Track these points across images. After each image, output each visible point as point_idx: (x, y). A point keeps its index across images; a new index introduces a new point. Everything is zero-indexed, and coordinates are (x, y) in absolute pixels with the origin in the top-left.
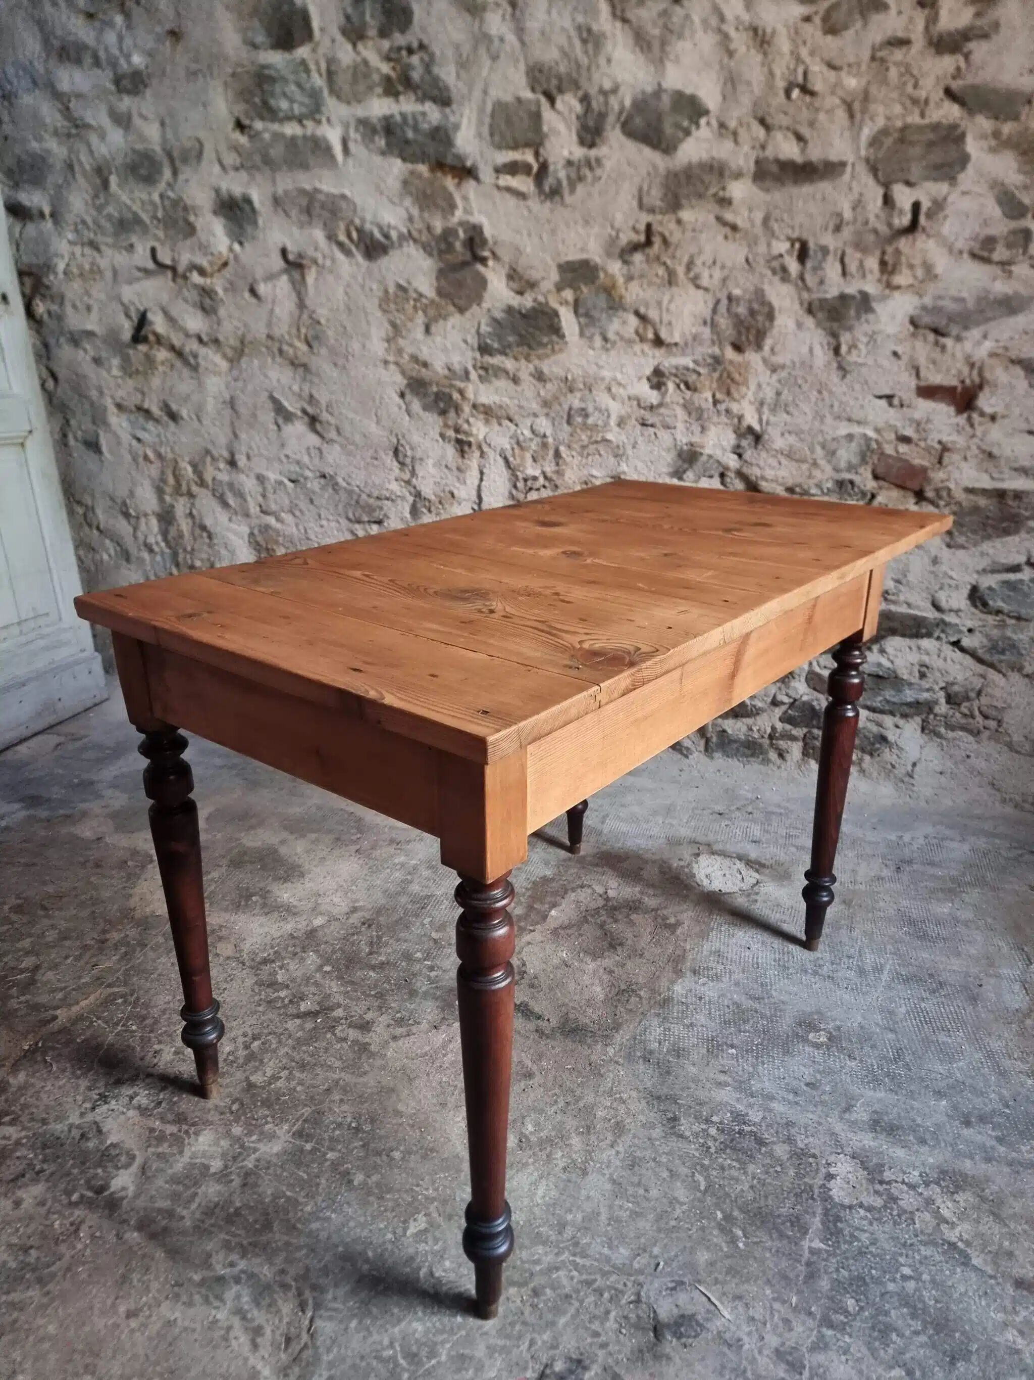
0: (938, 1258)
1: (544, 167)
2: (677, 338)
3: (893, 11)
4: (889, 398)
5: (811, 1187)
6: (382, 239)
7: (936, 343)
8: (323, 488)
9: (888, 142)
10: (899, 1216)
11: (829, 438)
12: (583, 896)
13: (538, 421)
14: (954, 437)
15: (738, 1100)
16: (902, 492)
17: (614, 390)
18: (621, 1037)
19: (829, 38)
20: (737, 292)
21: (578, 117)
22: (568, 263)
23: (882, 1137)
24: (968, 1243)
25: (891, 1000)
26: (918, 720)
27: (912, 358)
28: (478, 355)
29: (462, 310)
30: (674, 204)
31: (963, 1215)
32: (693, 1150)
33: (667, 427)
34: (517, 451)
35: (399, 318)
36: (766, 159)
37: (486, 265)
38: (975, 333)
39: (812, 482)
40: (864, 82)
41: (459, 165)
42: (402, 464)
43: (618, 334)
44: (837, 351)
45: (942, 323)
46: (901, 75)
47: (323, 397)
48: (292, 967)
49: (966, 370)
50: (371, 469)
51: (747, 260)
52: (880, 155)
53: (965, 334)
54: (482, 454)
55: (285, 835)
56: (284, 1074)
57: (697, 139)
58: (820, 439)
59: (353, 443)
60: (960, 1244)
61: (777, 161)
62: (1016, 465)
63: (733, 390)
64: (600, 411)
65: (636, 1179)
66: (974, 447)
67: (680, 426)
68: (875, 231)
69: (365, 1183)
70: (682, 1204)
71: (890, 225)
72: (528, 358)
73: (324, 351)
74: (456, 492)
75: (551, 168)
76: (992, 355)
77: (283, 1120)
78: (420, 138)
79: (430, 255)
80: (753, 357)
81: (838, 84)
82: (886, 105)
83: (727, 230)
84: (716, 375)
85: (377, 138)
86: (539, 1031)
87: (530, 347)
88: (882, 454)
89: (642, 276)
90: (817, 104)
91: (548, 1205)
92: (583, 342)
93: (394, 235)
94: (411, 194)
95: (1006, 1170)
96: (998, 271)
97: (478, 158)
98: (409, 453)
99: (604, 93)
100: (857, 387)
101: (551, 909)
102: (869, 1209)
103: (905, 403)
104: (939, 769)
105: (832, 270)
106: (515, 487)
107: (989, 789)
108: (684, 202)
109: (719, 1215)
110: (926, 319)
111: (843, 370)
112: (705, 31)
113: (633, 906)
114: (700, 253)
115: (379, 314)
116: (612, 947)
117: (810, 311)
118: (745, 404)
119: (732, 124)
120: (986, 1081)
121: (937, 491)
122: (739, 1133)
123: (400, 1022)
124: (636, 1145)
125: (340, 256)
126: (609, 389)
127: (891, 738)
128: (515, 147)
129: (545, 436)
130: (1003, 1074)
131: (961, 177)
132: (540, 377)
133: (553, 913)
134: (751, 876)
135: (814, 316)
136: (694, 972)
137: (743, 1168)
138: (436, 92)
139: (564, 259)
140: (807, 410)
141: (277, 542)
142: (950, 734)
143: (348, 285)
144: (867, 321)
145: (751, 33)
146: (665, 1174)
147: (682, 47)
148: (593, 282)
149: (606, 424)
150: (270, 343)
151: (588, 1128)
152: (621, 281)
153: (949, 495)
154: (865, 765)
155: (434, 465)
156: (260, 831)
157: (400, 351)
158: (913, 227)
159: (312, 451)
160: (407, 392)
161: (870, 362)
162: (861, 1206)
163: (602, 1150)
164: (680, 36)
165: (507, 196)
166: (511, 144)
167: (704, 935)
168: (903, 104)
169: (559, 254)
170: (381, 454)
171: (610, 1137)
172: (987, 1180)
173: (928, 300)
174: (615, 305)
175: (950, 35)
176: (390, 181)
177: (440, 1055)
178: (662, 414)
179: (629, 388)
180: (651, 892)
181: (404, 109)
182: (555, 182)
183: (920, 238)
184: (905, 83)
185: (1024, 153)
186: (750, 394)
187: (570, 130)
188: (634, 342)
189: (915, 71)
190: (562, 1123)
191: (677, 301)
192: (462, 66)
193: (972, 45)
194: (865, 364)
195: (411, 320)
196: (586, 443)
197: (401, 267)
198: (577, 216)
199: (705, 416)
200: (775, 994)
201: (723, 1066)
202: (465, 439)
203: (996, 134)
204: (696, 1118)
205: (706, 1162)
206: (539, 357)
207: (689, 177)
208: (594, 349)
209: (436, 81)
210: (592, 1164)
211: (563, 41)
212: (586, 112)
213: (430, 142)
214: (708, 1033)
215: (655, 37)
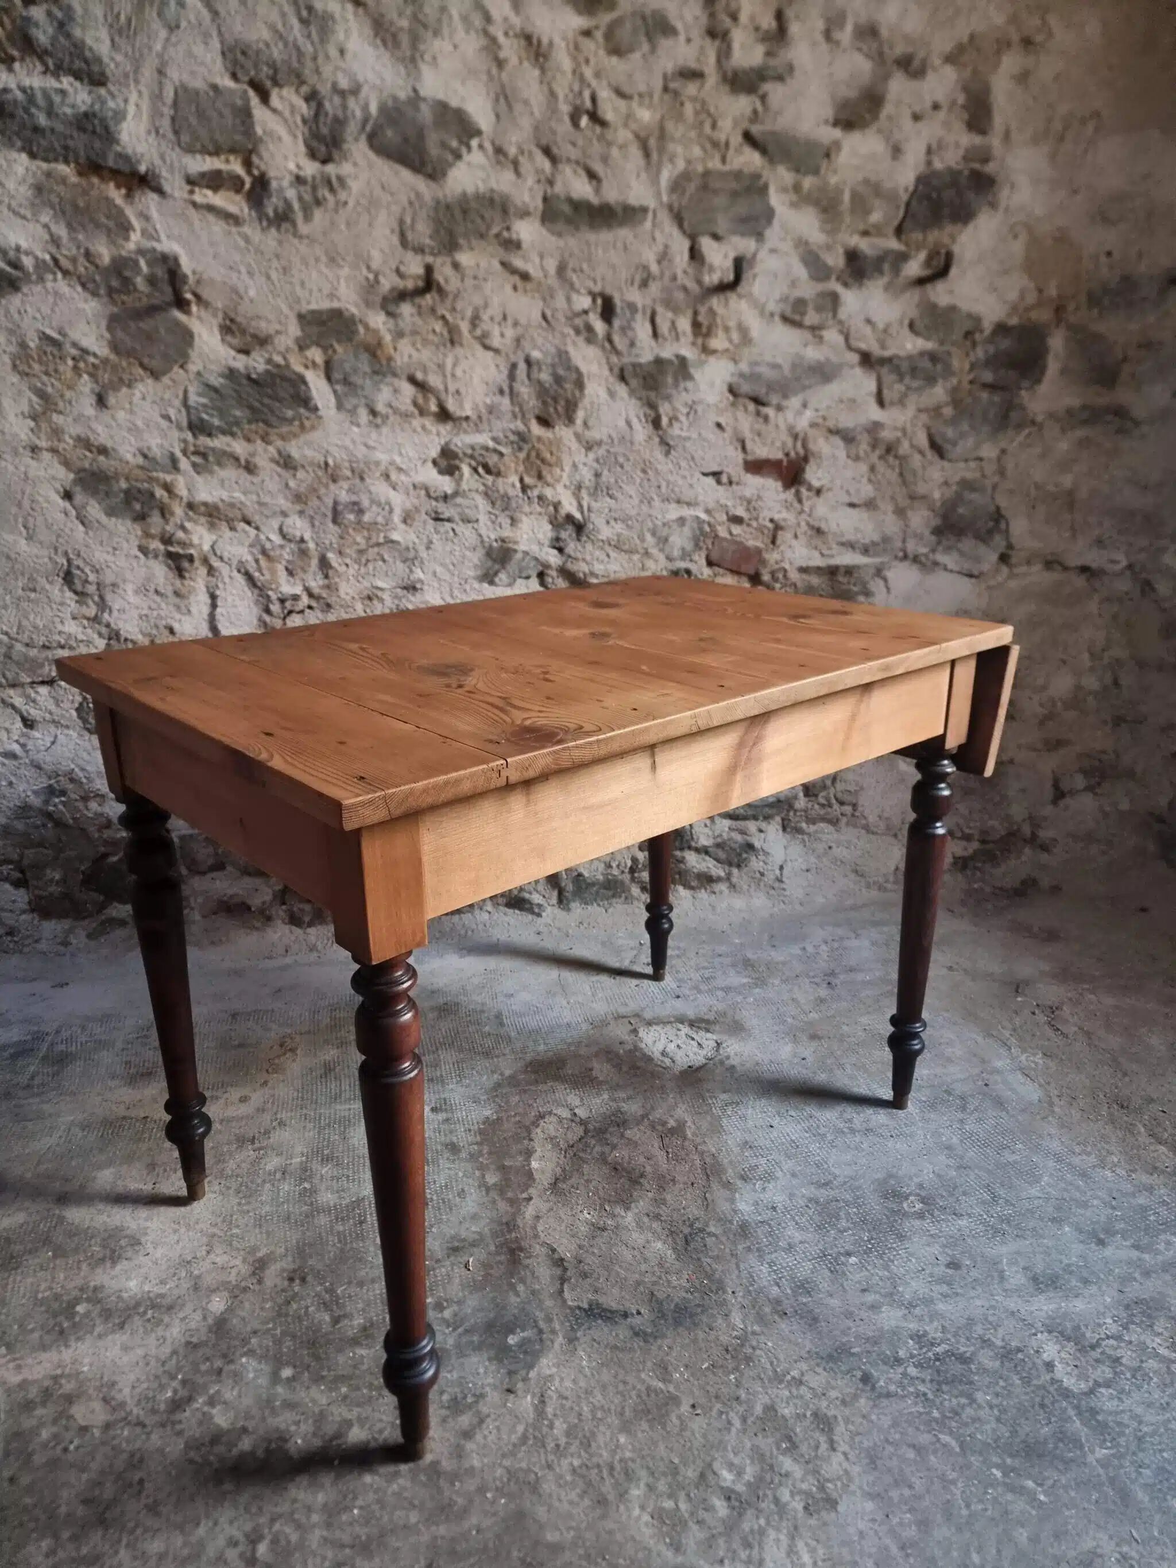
1: (262, 183)
2: (469, 412)
3: (682, 38)
4: (716, 475)
5: (1044, 1388)
6: (8, 269)
7: (758, 413)
9: (692, 188)
11: (658, 523)
12: (550, 1126)
13: (289, 521)
14: (784, 514)
15: (904, 1318)
16: (736, 578)
17: (394, 477)
18: (736, 1299)
19: (614, 60)
20: (536, 354)
21: (305, 121)
22: (311, 312)
23: (1053, 1294)
26: (778, 819)
27: (735, 430)
28: (189, 436)
29: (155, 375)
30: (450, 245)
32: (911, 1406)
33: (467, 520)
34: (263, 563)
35: (50, 384)
36: (558, 197)
37: (189, 312)
38: (795, 402)
39: (646, 574)
40: (658, 117)
41: (126, 169)
42: (81, 596)
43: (389, 405)
44: (656, 423)
45: (761, 391)
46: (697, 113)
49: (790, 442)
50: (24, 605)
51: (544, 317)
52: (685, 201)
53: (785, 403)
54: (211, 571)
57: (469, 164)
58: (650, 525)
61: (570, 200)
62: (844, 540)
63: (544, 473)
64: (379, 504)
65: (888, 1479)
66: (803, 524)
67: (483, 518)
68: (685, 289)
70: (953, 1482)
71: (699, 282)
72: (265, 439)
74: (176, 626)
75: (274, 184)
76: (813, 425)
78: (60, 127)
79: (95, 294)
80: (563, 433)
81: (629, 117)
82: (685, 147)
83: (516, 279)
84: (522, 455)
86: (639, 1334)
87: (267, 423)
88: (716, 536)
89: (415, 333)
90: (609, 137)
92: (342, 416)
93: (28, 262)
94: (53, 207)
95: (1167, 1277)
96: (807, 335)
97: (158, 162)
98: (92, 577)
99: (342, 94)
100: (683, 464)
101: (527, 1161)
103: (734, 479)
104: (804, 867)
105: (642, 330)
106: (268, 611)
107: (852, 876)
108: (461, 241)
109: (997, 1473)
110: (745, 388)
111: (667, 446)
112: (467, 32)
113: (618, 1121)
114: (486, 306)
115: (15, 379)
116: (634, 1182)
117: (622, 378)
118: (560, 488)
119: (512, 151)
121: (773, 574)
122: (938, 1359)
124: (855, 1434)
126: (387, 477)
127: (757, 844)
128: (216, 153)
129: (302, 540)
130: (1084, 1175)
131: (768, 233)
132: (287, 463)
133: (534, 1164)
134: (709, 1040)
135: (627, 384)
136: (744, 1178)
137: (974, 1402)
138: (78, 64)
139: (305, 308)
140: (632, 493)
142: (812, 828)
144: (686, 390)
145: (523, 42)
146: (911, 1454)
147: (439, 46)
148: (350, 340)
149: (389, 521)
151: (789, 1439)
152: (387, 338)
153: (785, 576)
154: (734, 880)
155: (137, 592)
157: (57, 433)
158: (735, 282)
160: (78, 489)
161: (694, 436)
162: (1098, 1384)
163: (827, 1460)
164: (436, 33)
165: (211, 218)
166: (211, 148)
167: (717, 1129)
168: (702, 147)
169: (298, 301)
170: (43, 581)
171: (821, 1438)
173: (744, 367)
174: (383, 369)
175: (745, 72)
176: (11, 185)
177: (545, 1430)
178: (460, 505)
179: (412, 474)
180: (622, 1095)
181: (27, 82)
182: (281, 205)
183: (732, 297)
184: (701, 123)
185: (825, 210)
186: (565, 475)
187: (295, 137)
188: (412, 415)
189: (712, 110)
190: (755, 1448)
191: (464, 365)
192: (120, 32)
193: (767, 87)
194: (689, 438)
195: (70, 387)
196: (363, 546)
197: (46, 310)
198: (319, 251)
199: (514, 505)
200: (837, 1172)
201: (859, 1282)
202: (181, 551)
203: (797, 188)
204: (885, 1363)
205: (936, 1414)
206: (283, 438)
207: (465, 212)
208: (358, 425)
209: (78, 48)
210: (829, 1485)
211: (275, 17)
212: (317, 115)
213: (75, 134)
214: (815, 1250)
215: (401, 29)
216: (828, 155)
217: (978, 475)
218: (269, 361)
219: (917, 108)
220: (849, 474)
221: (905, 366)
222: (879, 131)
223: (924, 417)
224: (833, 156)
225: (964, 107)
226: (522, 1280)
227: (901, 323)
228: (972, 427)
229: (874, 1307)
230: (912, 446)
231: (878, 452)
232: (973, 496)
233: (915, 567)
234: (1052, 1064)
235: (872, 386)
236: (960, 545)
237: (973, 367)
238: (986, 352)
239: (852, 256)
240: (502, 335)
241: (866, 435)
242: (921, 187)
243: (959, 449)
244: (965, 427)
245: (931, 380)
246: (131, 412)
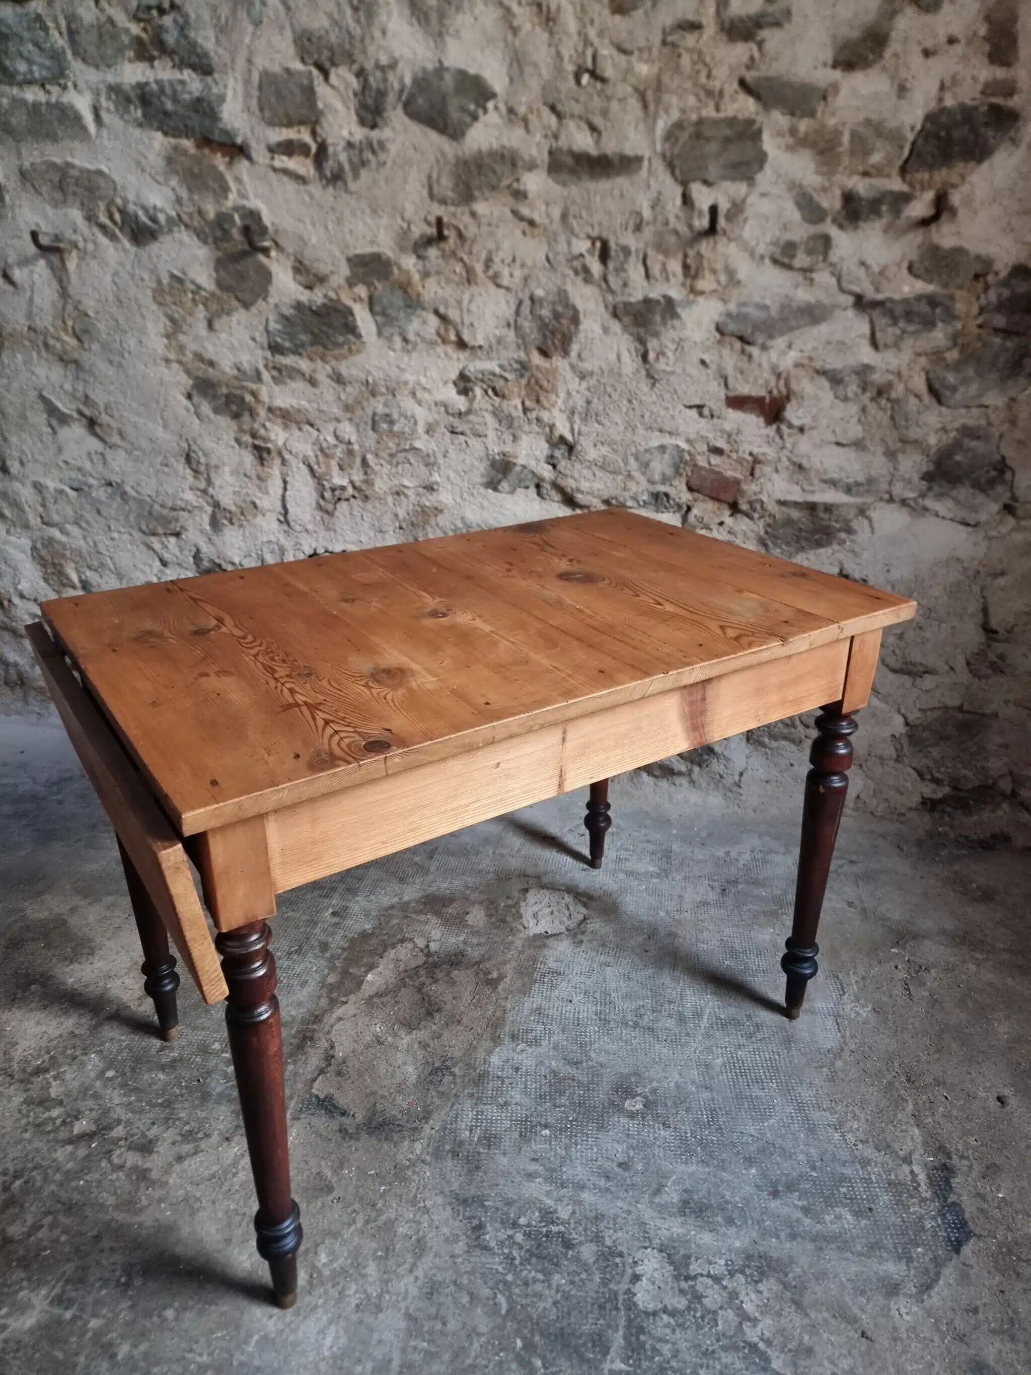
0: (738, 1365)
1: (322, 148)
2: (481, 341)
4: (700, 407)
5: (616, 1293)
6: (149, 223)
7: (743, 352)
8: (111, 497)
9: (684, 136)
10: (702, 1318)
11: (641, 449)
12: (403, 952)
13: (341, 426)
14: (766, 449)
15: (548, 1193)
16: (717, 504)
17: (419, 394)
18: (431, 1129)
19: (618, 17)
20: (539, 293)
21: (355, 94)
22: (357, 256)
23: (690, 1221)
24: (769, 1343)
25: (709, 1050)
27: (719, 367)
28: (268, 354)
29: (247, 306)
30: (467, 197)
31: (764, 1309)
32: (497, 1264)
33: (478, 435)
34: (321, 459)
35: (178, 312)
36: (560, 150)
37: (268, 256)
38: (780, 343)
39: (627, 495)
40: (656, 70)
41: (228, 142)
42: (196, 472)
43: (418, 335)
44: (645, 357)
45: (748, 332)
46: (694, 63)
47: (99, 397)
48: (68, 1076)
49: (773, 381)
50: (161, 476)
51: (548, 259)
52: (676, 151)
53: (770, 343)
54: (284, 462)
55: (76, 900)
56: (48, 1219)
57: (486, 125)
58: (633, 450)
59: (139, 449)
60: (761, 1345)
61: (571, 153)
62: (826, 477)
63: (542, 398)
64: (406, 417)
65: (433, 1311)
66: (784, 459)
67: (491, 434)
68: (676, 233)
69: (130, 1357)
70: (479, 1335)
71: (690, 226)
72: (323, 358)
73: (95, 347)
74: (258, 502)
75: (331, 150)
76: (798, 365)
77: (40, 1284)
78: (181, 110)
79: (205, 242)
80: (559, 362)
81: (629, 71)
82: (680, 98)
83: (525, 225)
84: (524, 381)
85: (132, 108)
86: (343, 1131)
87: (326, 348)
88: (695, 465)
89: (438, 273)
90: (609, 92)
91: (334, 1357)
92: (382, 342)
93: (162, 218)
94: (177, 173)
95: (810, 1246)
96: (800, 278)
97: (249, 135)
98: (203, 460)
99: (382, 69)
100: (667, 396)
101: (367, 973)
102: (673, 1313)
103: (716, 413)
104: (764, 778)
105: (635, 272)
106: (323, 497)
108: (477, 193)
109: (519, 1343)
110: (732, 327)
111: (652, 378)
112: (486, 4)
113: (454, 961)
114: (498, 249)
115: (154, 307)
116: (430, 1014)
117: (615, 315)
118: (556, 412)
119: (522, 110)
120: (796, 1139)
121: (751, 503)
122: (547, 1236)
123: (188, 1136)
124: (436, 1267)
125: (103, 240)
126: (414, 394)
127: (718, 748)
128: (289, 124)
129: (349, 443)
130: (812, 1130)
131: (759, 177)
132: (338, 379)
133: (370, 977)
134: (580, 913)
135: (620, 320)
136: (514, 1037)
137: (547, 1281)
138: (194, 59)
139: (353, 252)
140: (618, 420)
141: (63, 556)
142: (774, 744)
143: (116, 274)
144: (673, 327)
145: (535, 9)
146: (465, 1300)
147: (461, 20)
148: (387, 279)
149: (414, 431)
150: (32, 335)
151: (387, 1249)
152: (416, 277)
153: (762, 507)
154: (694, 777)
155: (233, 473)
156: (48, 897)
157: (182, 348)
158: (712, 230)
159: (95, 458)
160: (195, 393)
161: (679, 370)
162: (665, 1310)
163: (400, 1277)
164: (459, 8)
165: (285, 179)
166: (284, 120)
167: (525, 990)
168: (697, 95)
169: (347, 246)
170: (172, 460)
171: (410, 1259)
172: (792, 1261)
173: (732, 307)
174: (413, 303)
175: (742, 20)
176: (151, 157)
177: (230, 1175)
178: (469, 422)
179: (435, 393)
180: (475, 941)
181: (160, 77)
182: (336, 166)
183: (722, 241)
184: (698, 72)
185: (821, 153)
186: (560, 402)
187: (348, 108)
188: (436, 343)
189: (708, 60)
190: (359, 1247)
191: (478, 301)
192: (222, 30)
193: (764, 34)
194: (673, 373)
195: (191, 314)
196: (394, 451)
197: (174, 255)
198: (364, 205)
199: (516, 424)
200: (593, 1055)
201: (535, 1152)
202: (262, 445)
203: (793, 131)
204: (502, 1223)
205: (510, 1278)
206: (336, 358)
207: (480, 167)
208: (394, 350)
209: (193, 47)
210: (387, 1297)
211: (331, 7)
212: (364, 88)
213: (193, 115)
214: (522, 1113)
215: (431, 7)
216: (825, 98)
217: (983, 422)
218: (326, 296)
219: (929, 44)
220: (837, 414)
221: (899, 310)
222: (884, 69)
223: (923, 361)
224: (830, 99)
225: (985, 38)
226: (295, 1063)
227: (899, 265)
228: (979, 375)
229: (531, 1176)
230: (907, 389)
231: (868, 395)
232: (974, 444)
233: (905, 510)
234: (873, 1020)
235: (866, 329)
236: (954, 493)
237: (982, 310)
238: (999, 296)
239: (849, 198)
240: (511, 275)
241: (854, 377)
242: (928, 126)
243: (958, 396)
244: (970, 372)
245: (929, 324)
246: (231, 334)
